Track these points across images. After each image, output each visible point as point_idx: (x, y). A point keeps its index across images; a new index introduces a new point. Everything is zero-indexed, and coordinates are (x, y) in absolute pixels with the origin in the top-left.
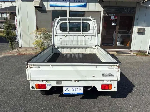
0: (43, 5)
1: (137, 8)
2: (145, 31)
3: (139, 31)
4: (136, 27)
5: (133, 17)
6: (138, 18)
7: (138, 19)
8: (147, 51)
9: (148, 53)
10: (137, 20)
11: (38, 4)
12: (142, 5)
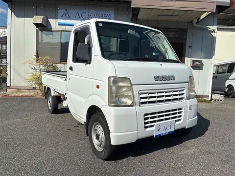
0: (48, 22)
1: (188, 31)
2: (203, 65)
3: (193, 63)
4: (189, 59)
5: (183, 44)
6: (191, 45)
7: (191, 47)
8: (208, 96)
9: (209, 99)
10: (190, 49)
11: (40, 21)
12: (195, 25)
